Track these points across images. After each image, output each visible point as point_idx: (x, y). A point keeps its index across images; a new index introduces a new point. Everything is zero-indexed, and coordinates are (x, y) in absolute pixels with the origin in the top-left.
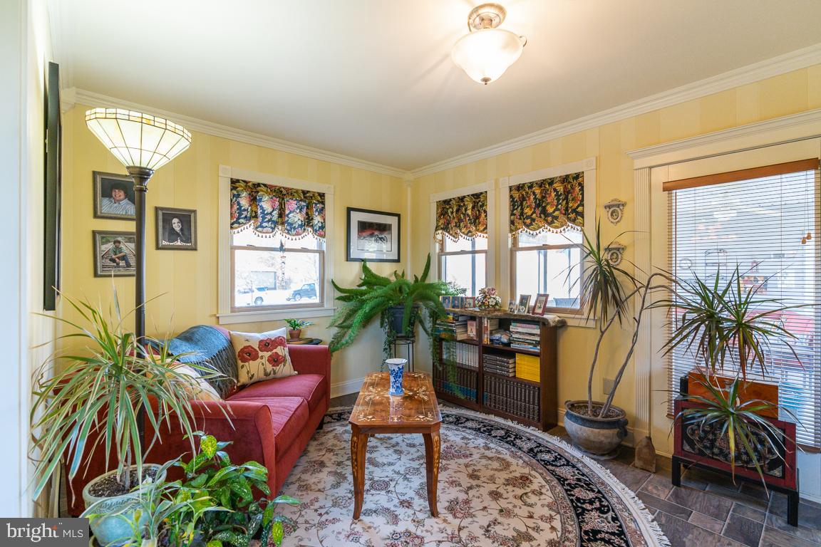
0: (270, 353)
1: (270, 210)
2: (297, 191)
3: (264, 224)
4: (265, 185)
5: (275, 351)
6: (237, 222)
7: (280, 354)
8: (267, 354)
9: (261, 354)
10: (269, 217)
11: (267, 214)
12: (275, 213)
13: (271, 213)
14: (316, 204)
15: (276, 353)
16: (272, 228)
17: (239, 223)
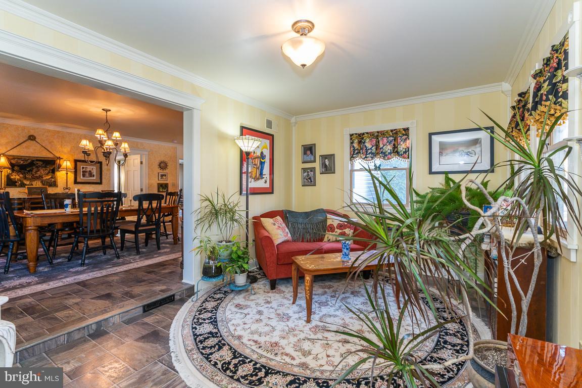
0: (341, 231)
1: (370, 147)
2: (387, 132)
3: (368, 156)
4: (367, 133)
5: (344, 230)
6: (352, 157)
7: (347, 233)
8: (339, 231)
9: (336, 230)
10: (370, 151)
11: (369, 149)
12: (374, 148)
13: (371, 149)
14: (401, 137)
15: (345, 232)
16: (371, 157)
17: (353, 157)
